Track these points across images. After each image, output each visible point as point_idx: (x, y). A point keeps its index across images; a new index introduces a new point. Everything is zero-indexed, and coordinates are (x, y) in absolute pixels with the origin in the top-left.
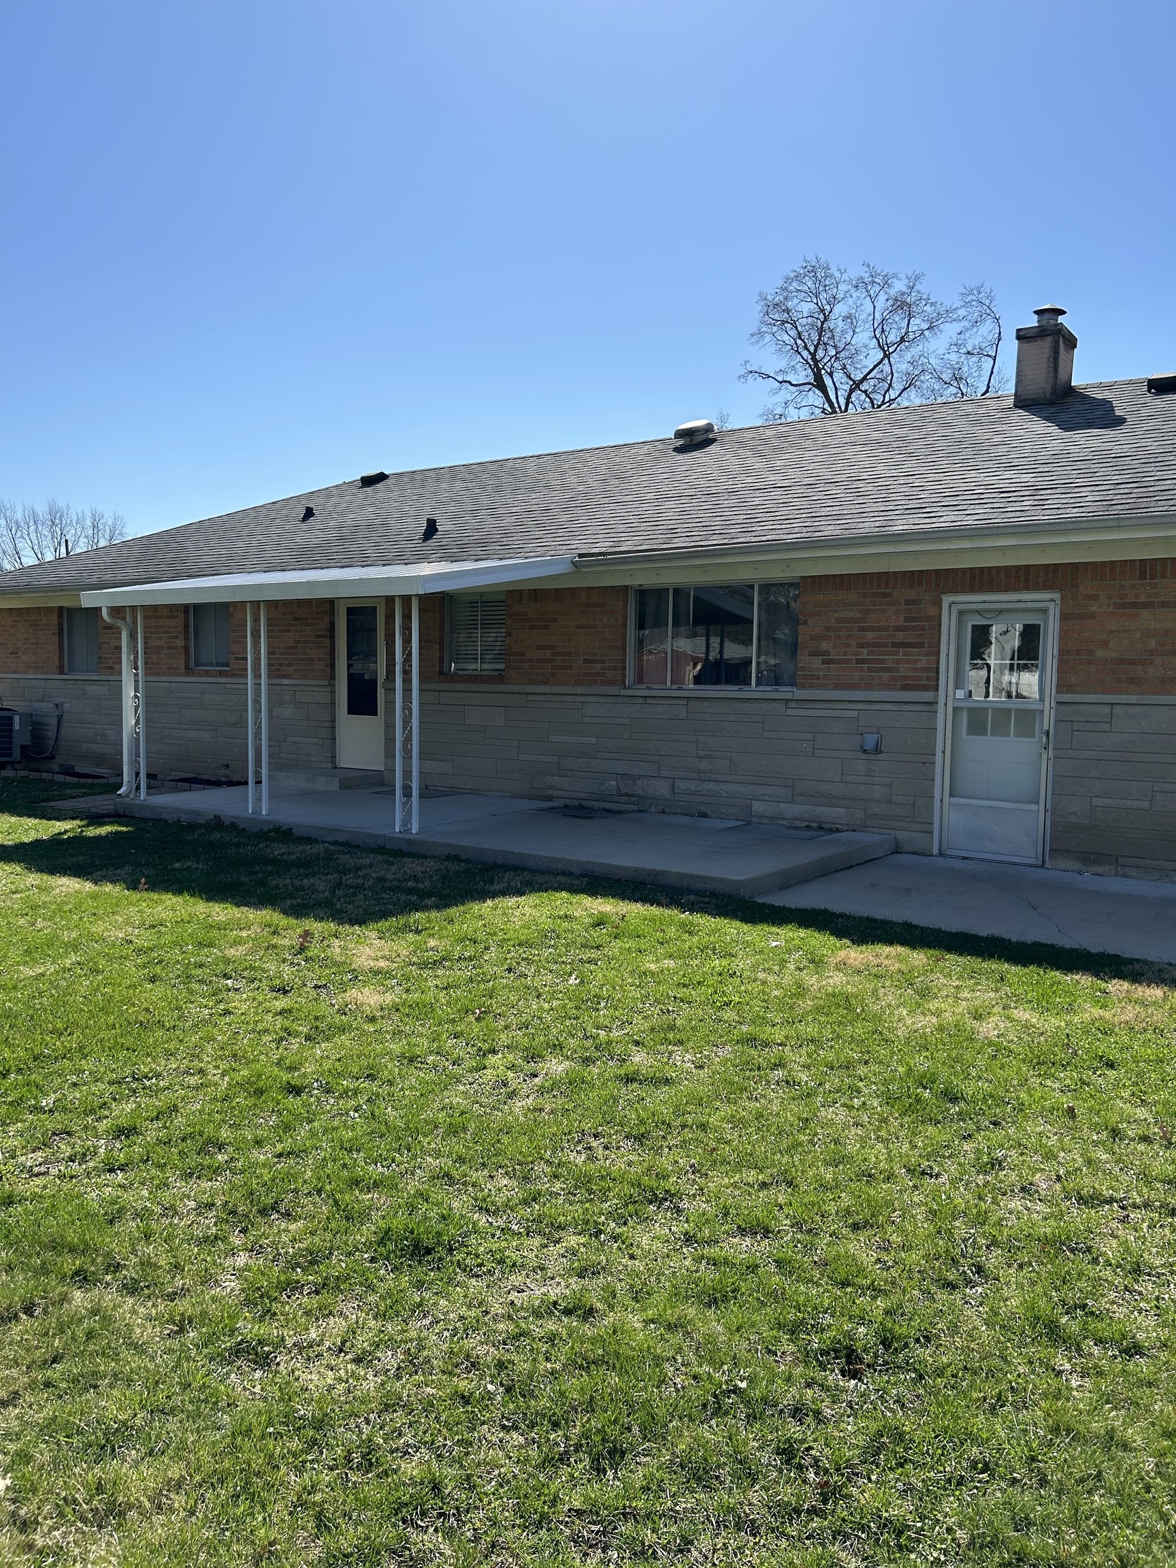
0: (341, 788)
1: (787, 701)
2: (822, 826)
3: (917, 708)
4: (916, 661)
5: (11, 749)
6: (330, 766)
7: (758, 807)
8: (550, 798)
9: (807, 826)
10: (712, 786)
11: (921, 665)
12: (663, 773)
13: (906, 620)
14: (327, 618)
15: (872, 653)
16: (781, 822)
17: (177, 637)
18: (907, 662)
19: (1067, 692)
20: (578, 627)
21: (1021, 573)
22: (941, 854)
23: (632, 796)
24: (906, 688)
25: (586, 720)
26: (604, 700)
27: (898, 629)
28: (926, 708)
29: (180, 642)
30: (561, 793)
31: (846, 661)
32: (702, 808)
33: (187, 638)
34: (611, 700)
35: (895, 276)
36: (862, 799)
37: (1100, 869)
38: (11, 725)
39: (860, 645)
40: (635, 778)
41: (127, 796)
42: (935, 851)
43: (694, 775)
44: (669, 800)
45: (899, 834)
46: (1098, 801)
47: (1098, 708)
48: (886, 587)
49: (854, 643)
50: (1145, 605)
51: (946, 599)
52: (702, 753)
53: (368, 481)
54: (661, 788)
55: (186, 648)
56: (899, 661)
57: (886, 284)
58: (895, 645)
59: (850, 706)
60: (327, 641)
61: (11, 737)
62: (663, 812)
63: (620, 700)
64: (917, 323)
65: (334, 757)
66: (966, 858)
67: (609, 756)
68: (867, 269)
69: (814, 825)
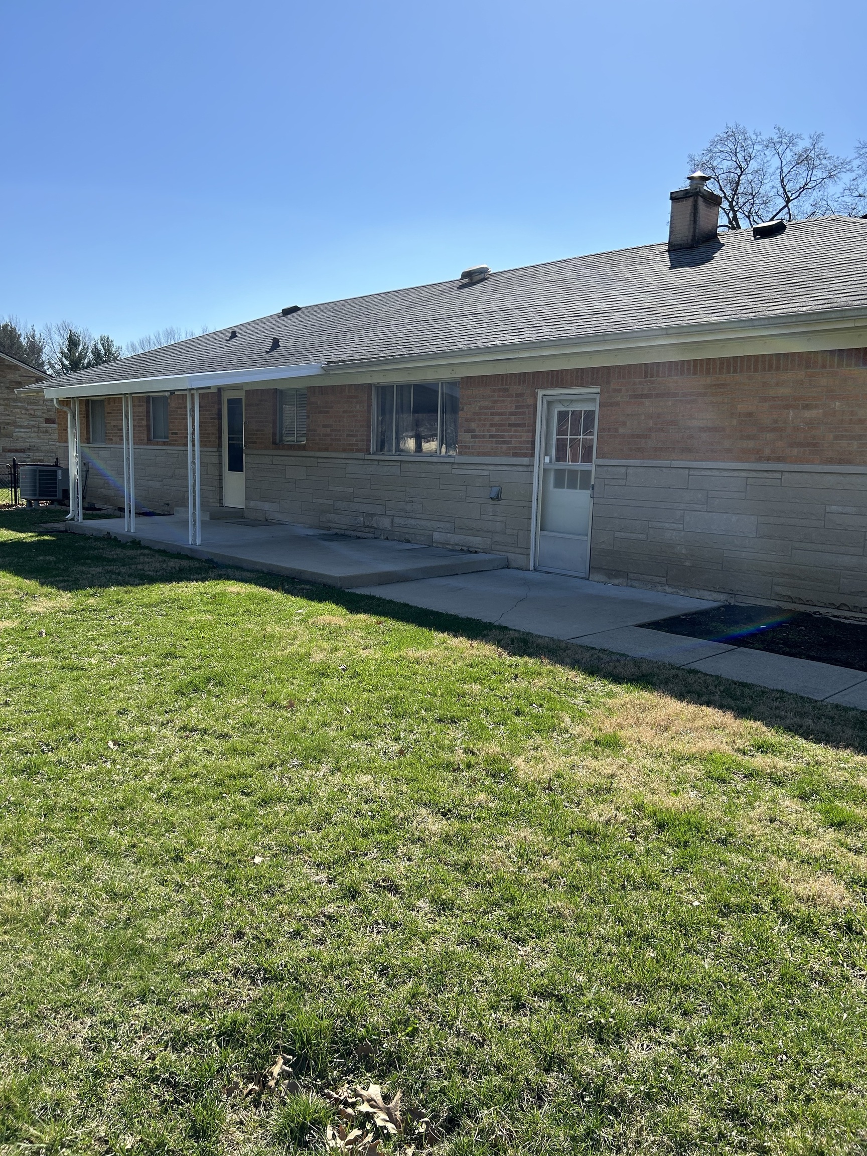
0: (211, 519)
1: (453, 463)
2: (470, 549)
3: (521, 469)
4: (521, 437)
5: (56, 491)
6: (218, 505)
7: (437, 536)
8: (329, 528)
9: (461, 549)
10: (413, 522)
11: (523, 439)
12: (388, 512)
13: (517, 407)
14: (216, 406)
15: (497, 431)
16: (448, 547)
17: (143, 419)
18: (516, 437)
19: (602, 458)
20: (344, 412)
21: (579, 374)
22: (535, 570)
23: (372, 527)
24: (515, 455)
25: (348, 476)
26: (357, 462)
27: (512, 414)
28: (525, 469)
29: (144, 423)
30: (334, 525)
31: (484, 436)
32: (407, 536)
33: (148, 420)
34: (361, 462)
35: (799, 136)
36: (491, 532)
37: (616, 581)
38: (56, 476)
39: (492, 425)
40: (372, 515)
41: (73, 519)
42: (531, 568)
43: (403, 514)
44: (390, 531)
45: (509, 555)
46: (618, 534)
47: (618, 469)
48: (506, 385)
49: (488, 423)
50: (647, 396)
51: (540, 393)
52: (407, 499)
53: (287, 312)
54: (386, 523)
55: (148, 427)
56: (511, 437)
57: (791, 142)
58: (510, 425)
59: (485, 467)
60: (216, 421)
61: (56, 484)
62: (387, 539)
63: (366, 462)
64: (818, 174)
65: (221, 500)
66: (548, 573)
67: (360, 500)
68: (777, 131)
69: (465, 548)
